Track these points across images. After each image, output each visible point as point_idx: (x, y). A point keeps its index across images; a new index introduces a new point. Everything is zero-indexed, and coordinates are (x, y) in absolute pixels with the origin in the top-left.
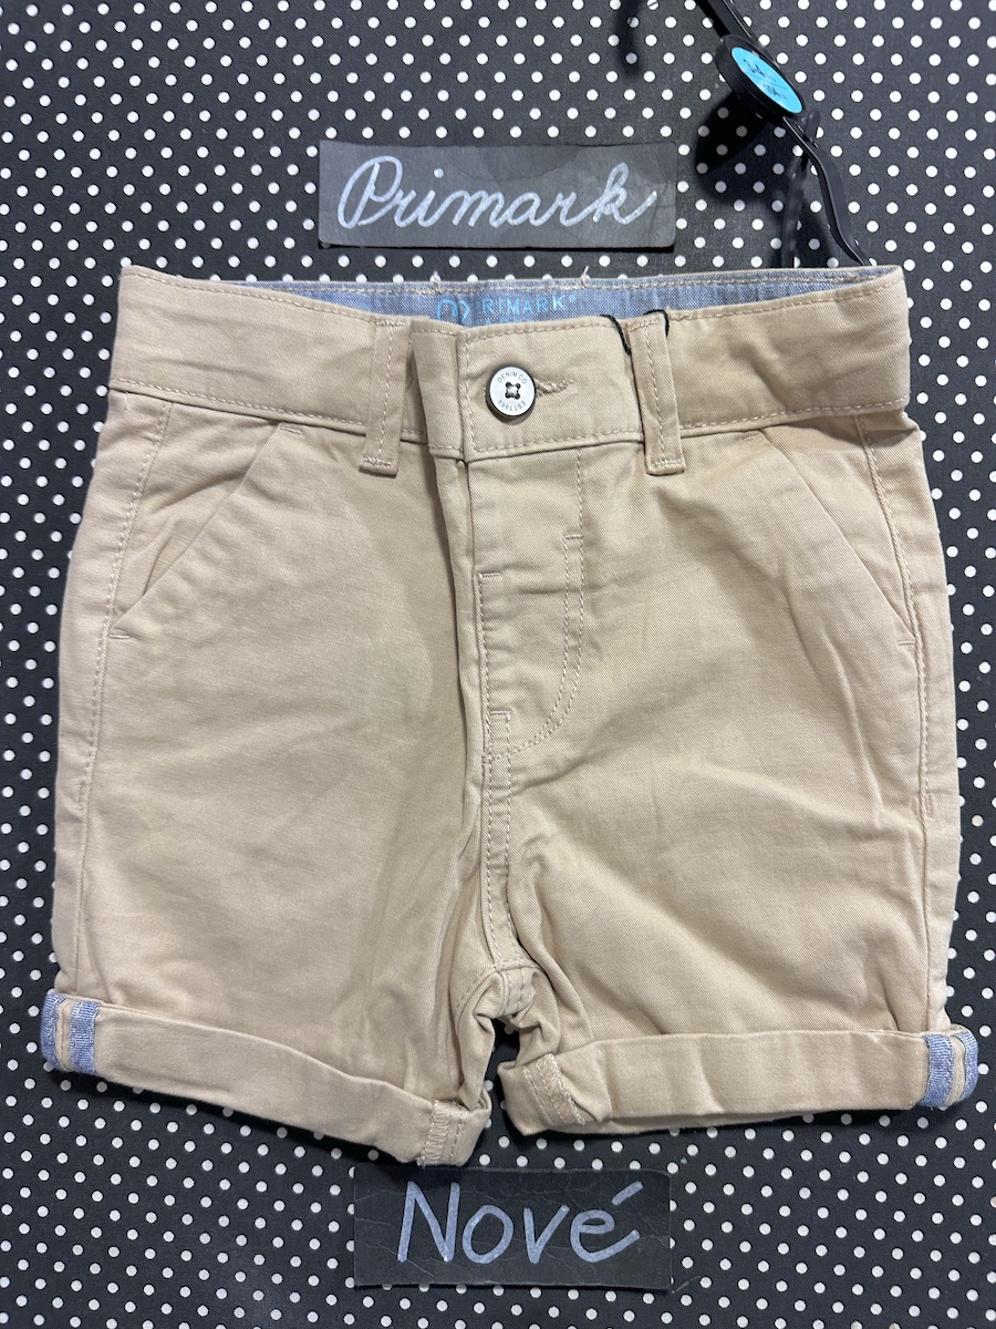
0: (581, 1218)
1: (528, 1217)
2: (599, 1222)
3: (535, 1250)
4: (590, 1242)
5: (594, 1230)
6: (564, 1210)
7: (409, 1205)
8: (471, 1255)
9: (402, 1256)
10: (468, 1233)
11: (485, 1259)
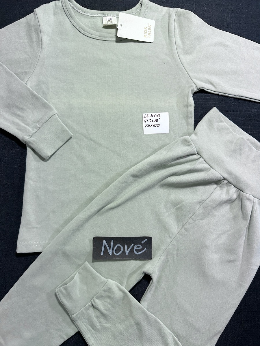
0: (136, 246)
1: (126, 246)
2: (139, 247)
3: (127, 252)
4: (137, 251)
5: (138, 248)
6: (133, 245)
7: (104, 244)
8: (115, 254)
9: (102, 254)
10: (114, 250)
11: (118, 254)
